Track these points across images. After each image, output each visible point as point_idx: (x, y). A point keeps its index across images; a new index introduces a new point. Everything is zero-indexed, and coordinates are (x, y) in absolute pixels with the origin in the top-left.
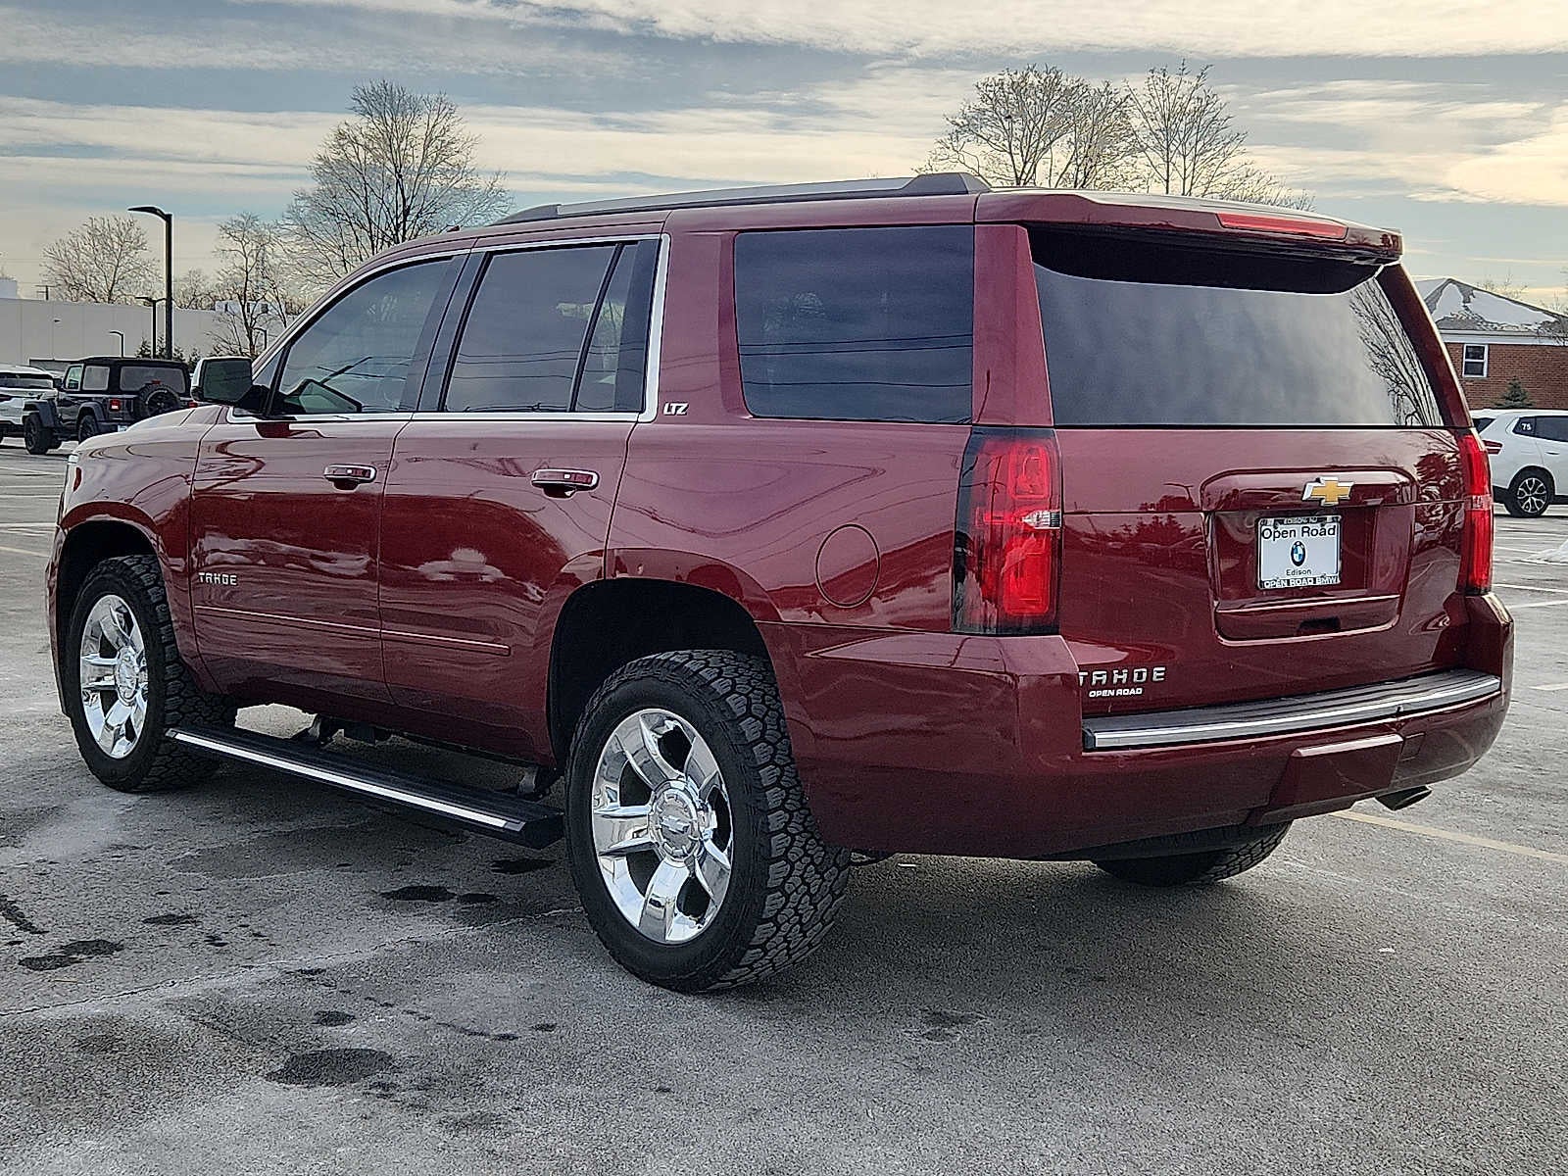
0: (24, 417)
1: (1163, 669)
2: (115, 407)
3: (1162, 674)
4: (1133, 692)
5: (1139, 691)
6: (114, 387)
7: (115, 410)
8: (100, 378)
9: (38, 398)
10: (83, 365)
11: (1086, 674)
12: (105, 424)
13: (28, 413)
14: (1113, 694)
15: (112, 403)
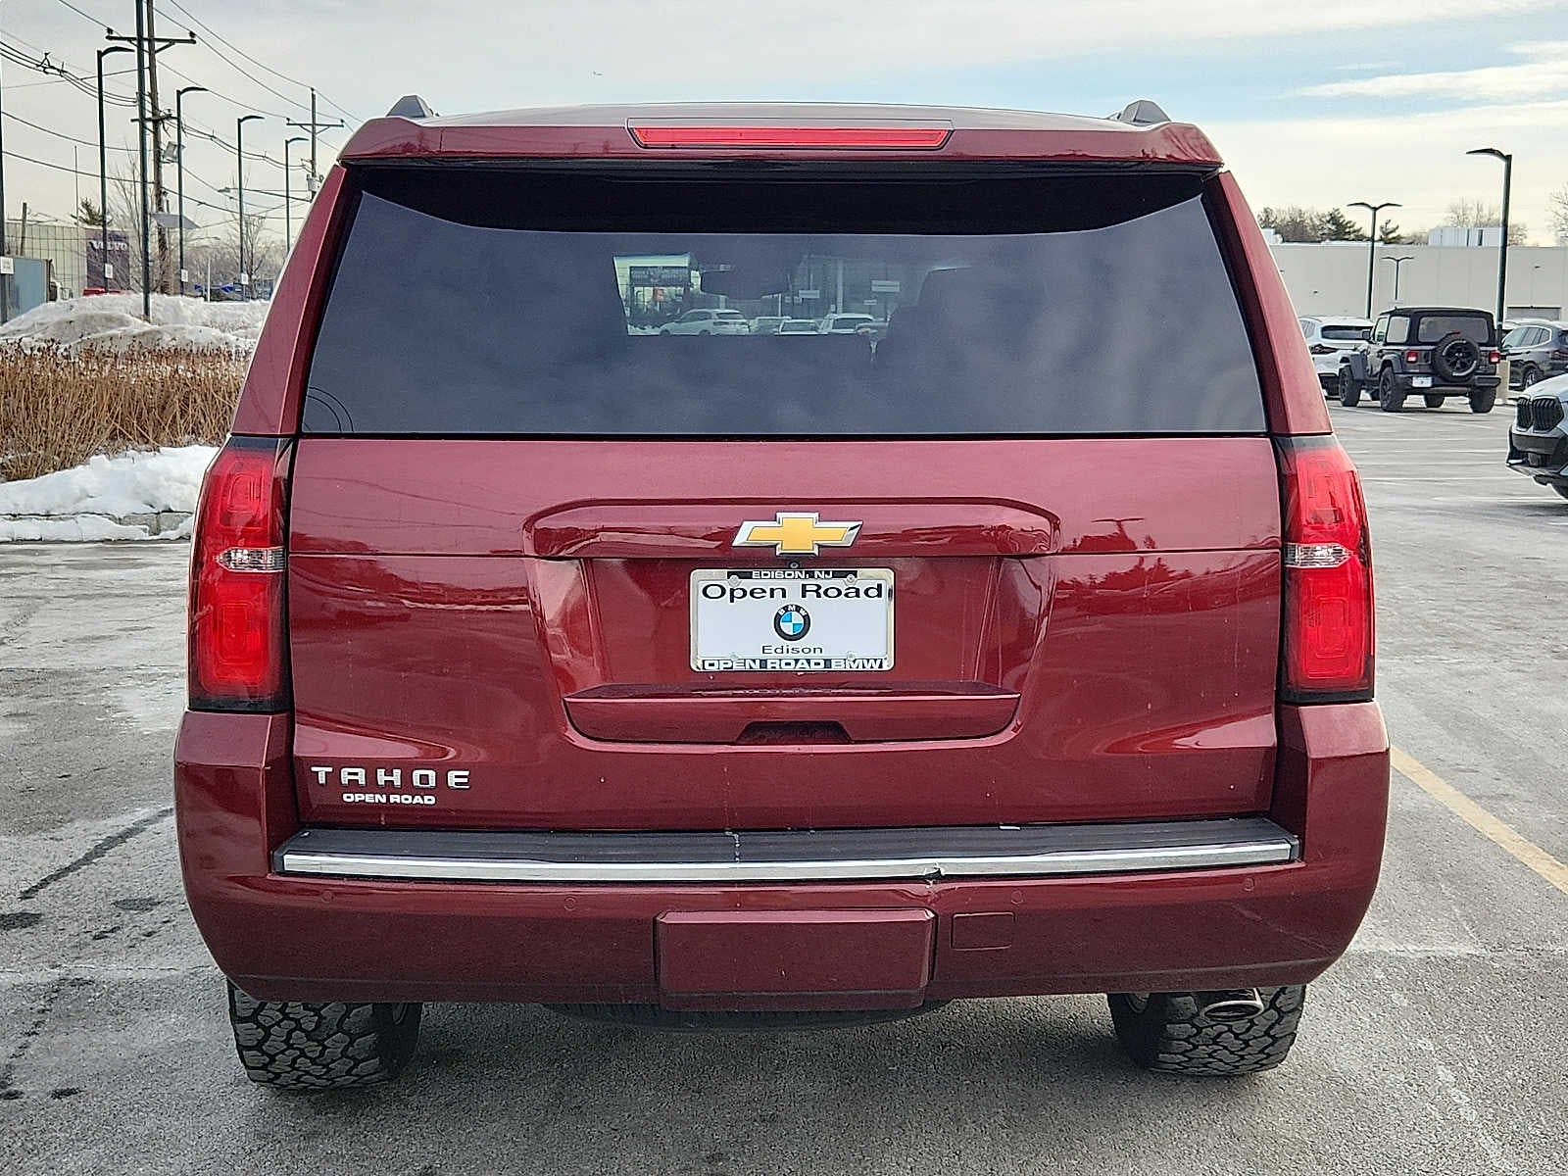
0: (1341, 370)
1: (466, 773)
2: (1413, 359)
3: (466, 780)
4: (418, 799)
5: (430, 800)
6: (1413, 338)
7: (1412, 362)
8: (1400, 329)
9: (1355, 350)
10: (1389, 316)
11: (330, 769)
12: (1401, 376)
13: (1343, 365)
14: (384, 800)
15: (1409, 355)
